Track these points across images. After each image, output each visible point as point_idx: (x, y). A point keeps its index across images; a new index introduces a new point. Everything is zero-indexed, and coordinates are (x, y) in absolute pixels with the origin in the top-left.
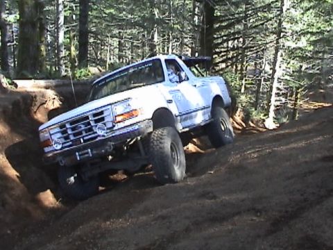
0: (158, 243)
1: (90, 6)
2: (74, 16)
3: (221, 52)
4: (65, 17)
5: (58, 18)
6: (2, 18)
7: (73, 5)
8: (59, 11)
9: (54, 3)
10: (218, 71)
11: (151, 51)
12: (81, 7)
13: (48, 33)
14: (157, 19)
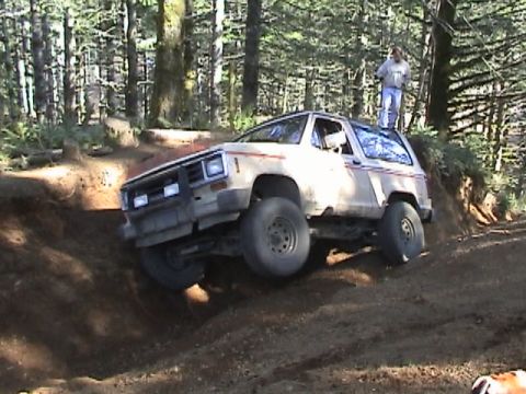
0: (333, 353)
2: (239, 43)
3: (460, 103)
4: (225, 45)
5: (214, 46)
6: (131, 43)
7: (237, 26)
8: (215, 36)
9: (209, 23)
10: (455, 132)
11: (355, 100)
12: (249, 30)
13: (199, 70)
14: (367, 51)
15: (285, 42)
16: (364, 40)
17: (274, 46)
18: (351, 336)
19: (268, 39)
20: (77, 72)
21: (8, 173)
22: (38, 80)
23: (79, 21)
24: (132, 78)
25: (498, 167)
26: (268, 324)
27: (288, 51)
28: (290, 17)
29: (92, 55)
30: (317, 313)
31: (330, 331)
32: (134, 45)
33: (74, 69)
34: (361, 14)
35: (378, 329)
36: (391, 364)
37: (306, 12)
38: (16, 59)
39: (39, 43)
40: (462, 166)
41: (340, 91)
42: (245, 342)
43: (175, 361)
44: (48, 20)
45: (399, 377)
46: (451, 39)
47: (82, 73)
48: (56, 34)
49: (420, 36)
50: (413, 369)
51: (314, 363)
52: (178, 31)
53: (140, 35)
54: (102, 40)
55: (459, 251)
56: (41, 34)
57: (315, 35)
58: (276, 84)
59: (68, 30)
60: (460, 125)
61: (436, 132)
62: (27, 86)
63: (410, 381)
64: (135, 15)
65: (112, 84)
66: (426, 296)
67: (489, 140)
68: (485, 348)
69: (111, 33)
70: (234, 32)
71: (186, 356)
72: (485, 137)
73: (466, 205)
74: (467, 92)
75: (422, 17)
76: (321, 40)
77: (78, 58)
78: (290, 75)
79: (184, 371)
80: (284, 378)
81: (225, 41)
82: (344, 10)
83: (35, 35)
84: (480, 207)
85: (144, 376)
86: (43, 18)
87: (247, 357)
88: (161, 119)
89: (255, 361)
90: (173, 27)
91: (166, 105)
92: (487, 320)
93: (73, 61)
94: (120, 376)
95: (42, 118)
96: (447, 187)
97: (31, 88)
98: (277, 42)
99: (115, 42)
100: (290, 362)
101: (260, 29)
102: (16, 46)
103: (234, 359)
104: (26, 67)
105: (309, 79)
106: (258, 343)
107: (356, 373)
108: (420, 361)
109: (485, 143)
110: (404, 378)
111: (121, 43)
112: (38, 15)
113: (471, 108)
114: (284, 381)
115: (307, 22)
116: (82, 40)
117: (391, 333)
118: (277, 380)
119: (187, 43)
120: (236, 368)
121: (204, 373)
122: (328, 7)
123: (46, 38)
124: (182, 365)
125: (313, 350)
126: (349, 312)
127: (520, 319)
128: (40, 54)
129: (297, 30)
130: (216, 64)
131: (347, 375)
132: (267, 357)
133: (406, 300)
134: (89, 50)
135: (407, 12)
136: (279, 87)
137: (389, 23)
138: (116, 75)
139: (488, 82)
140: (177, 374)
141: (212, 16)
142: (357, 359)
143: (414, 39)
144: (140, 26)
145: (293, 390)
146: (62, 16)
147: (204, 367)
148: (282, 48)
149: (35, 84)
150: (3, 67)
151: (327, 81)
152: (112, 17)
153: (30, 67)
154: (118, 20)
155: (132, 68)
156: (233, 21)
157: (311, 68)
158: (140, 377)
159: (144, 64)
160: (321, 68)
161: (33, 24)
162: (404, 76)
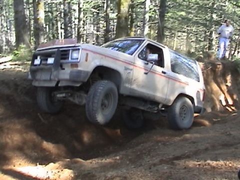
0: (187, 154)
1: (167, 10)
2: (157, 17)
4: (150, 17)
5: (145, 17)
6: (107, 15)
7: (156, 8)
8: (145, 13)
9: (143, 7)
11: (209, 44)
12: (161, 10)
13: (138, 28)
14: (215, 21)
15: (177, 16)
16: (214, 16)
17: (172, 18)
18: (196, 148)
19: (169, 14)
20: (84, 28)
22: (66, 30)
23: (85, 5)
24: (107, 31)
26: (160, 141)
27: (179, 20)
28: (180, 5)
29: (90, 20)
30: (182, 138)
31: (187, 145)
32: (109, 16)
33: (82, 26)
34: (213, 4)
35: (208, 145)
36: (212, 160)
37: (188, 3)
38: (57, 21)
39: (67, 14)
41: (203, 40)
42: (149, 148)
43: (118, 154)
44: (71, 4)
45: (215, 166)
47: (85, 28)
48: (75, 10)
50: (222, 162)
51: (178, 158)
52: (127, 10)
53: (112, 11)
56: (68, 10)
57: (190, 13)
58: (173, 35)
59: (80, 9)
62: (61, 33)
63: (219, 168)
64: (109, 2)
66: (232, 133)
69: (98, 10)
70: (155, 11)
71: (123, 152)
76: (194, 16)
77: (84, 21)
78: (178, 31)
79: (121, 159)
80: (164, 163)
81: (150, 15)
82: (206, 2)
83: (65, 10)
85: (104, 160)
87: (149, 155)
89: (153, 157)
90: (125, 8)
93: (82, 22)
94: (94, 159)
97: (63, 34)
98: (173, 16)
99: (100, 14)
100: (168, 157)
101: (166, 10)
102: (57, 15)
103: (143, 155)
104: (61, 25)
105: (188, 34)
106: (155, 149)
107: (196, 163)
108: (225, 159)
110: (217, 166)
111: (103, 15)
112: (67, 2)
114: (163, 165)
115: (188, 7)
116: (86, 14)
117: (214, 147)
118: (161, 164)
119: (131, 15)
120: (144, 159)
121: (130, 160)
122: (198, 1)
123: (70, 12)
124: (121, 156)
125: (178, 153)
128: (67, 19)
129: (183, 11)
130: (145, 25)
131: (192, 163)
132: (158, 155)
133: (222, 133)
134: (89, 18)
135: (235, 3)
136: (174, 38)
137: (226, 8)
138: (101, 30)
140: (118, 160)
141: (144, 3)
142: (197, 157)
143: (237, 16)
144: (112, 8)
145: (167, 169)
146: (78, 2)
147: (130, 157)
148: (176, 19)
149: (64, 33)
150: (51, 25)
151: (197, 34)
152: (99, 3)
153: (63, 24)
154: (103, 5)
155: (107, 26)
156: (154, 6)
157: (189, 28)
158: (102, 160)
159: (113, 24)
160: (194, 29)
161: (64, 6)
162: (231, 33)
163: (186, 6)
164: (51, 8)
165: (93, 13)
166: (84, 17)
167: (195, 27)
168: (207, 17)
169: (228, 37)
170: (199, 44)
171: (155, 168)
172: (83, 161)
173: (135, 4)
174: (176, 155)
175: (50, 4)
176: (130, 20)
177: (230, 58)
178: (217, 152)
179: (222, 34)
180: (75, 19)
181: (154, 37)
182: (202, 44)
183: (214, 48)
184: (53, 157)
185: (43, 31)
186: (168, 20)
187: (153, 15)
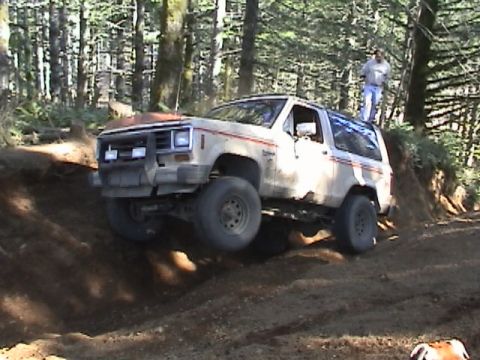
0: (301, 322)
1: (260, 28)
2: (238, 39)
3: (437, 101)
4: (225, 40)
5: (214, 41)
6: (139, 35)
7: (237, 24)
8: (216, 31)
9: (211, 20)
10: (431, 129)
11: (342, 95)
12: (247, 28)
13: (201, 62)
14: (354, 51)
15: (279, 40)
16: (352, 41)
17: (269, 44)
18: (319, 308)
19: (264, 36)
20: (91, 59)
21: (20, 147)
22: (54, 64)
23: (93, 13)
24: (139, 67)
25: (470, 163)
26: (247, 294)
27: (282, 48)
28: (285, 17)
29: (104, 45)
30: (291, 286)
31: (300, 302)
32: (142, 37)
33: (88, 57)
34: (351, 17)
35: (343, 303)
36: (353, 334)
37: (300, 14)
38: (35, 45)
39: (57, 31)
40: (435, 160)
41: (329, 87)
42: (224, 309)
43: (160, 322)
44: (65, 11)
45: (359, 346)
46: (430, 43)
47: (94, 61)
48: (72, 24)
49: (403, 39)
50: (372, 339)
51: (283, 330)
52: (179, 25)
53: (148, 28)
54: (113, 32)
55: (425, 235)
56: (58, 23)
57: (307, 35)
58: (270, 78)
59: (83, 21)
60: (436, 122)
61: (412, 128)
62: (45, 70)
63: (368, 350)
64: (143, 9)
65: (120, 71)
66: (390, 275)
67: (463, 137)
68: (439, 324)
69: (120, 25)
70: (234, 29)
71: (171, 319)
72: (460, 135)
73: (437, 196)
74: (444, 92)
75: (406, 22)
76: (312, 40)
77: (91, 47)
78: (281, 70)
79: (167, 331)
80: (256, 342)
81: (225, 36)
82: (336, 13)
83: (52, 24)
84: (451, 198)
85: (131, 335)
86: (61, 10)
87: (225, 322)
88: (161, 105)
89: (232, 327)
90: (175, 23)
91: (166, 92)
92: (443, 299)
94: (109, 334)
95: (56, 100)
96: (420, 179)
97: (48, 72)
98: (272, 40)
99: (125, 34)
100: (262, 328)
101: (256, 27)
102: (36, 33)
103: (213, 323)
104: (44, 53)
105: (301, 75)
106: (236, 311)
107: (320, 340)
108: (379, 332)
109: (459, 140)
110: (363, 347)
111: (131, 35)
112: (57, 6)
113: (446, 107)
114: (254, 345)
115: (301, 22)
116: (96, 31)
117: (356, 306)
118: (249, 343)
119: (188, 37)
120: (214, 332)
121: (185, 334)
122: (321, 10)
123: (64, 29)
124: (166, 326)
125: (284, 319)
126: (319, 287)
127: (472, 299)
128: (57, 42)
129: (291, 30)
130: (215, 58)
131: (313, 342)
132: (243, 323)
133: (372, 278)
134: (102, 40)
135: (392, 17)
136: (273, 81)
137: (376, 26)
138: (125, 64)
139: (463, 84)
140: (161, 334)
141: (213, 13)
142: (323, 328)
143: (397, 42)
144: (149, 20)
145: (262, 354)
146: (78, 8)
147: (185, 329)
148: (276, 45)
149: (51, 69)
150: (23, 52)
151: (316, 77)
152: (123, 11)
153: (48, 53)
154: (129, 14)
155: (139, 58)
156: (234, 19)
157: (303, 65)
158: (128, 335)
159: (151, 55)
160: (312, 66)
161: (51, 14)
162: (385, 75)
163: (297, 19)
164: (24, 18)
165: (111, 29)
166: (91, 38)
167: (314, 63)
168: (337, 43)
169: (379, 84)
170: (322, 96)
171: (238, 352)
172: (88, 337)
173: (196, 14)
174: (280, 324)
175: (22, 11)
176: (185, 46)
177: (383, 124)
178: (362, 317)
179: (369, 76)
180: (74, 41)
181: (233, 82)
182: (327, 95)
183: (351, 103)
184: (26, 328)
185: (7, 65)
186: (261, 48)
187: (231, 37)
